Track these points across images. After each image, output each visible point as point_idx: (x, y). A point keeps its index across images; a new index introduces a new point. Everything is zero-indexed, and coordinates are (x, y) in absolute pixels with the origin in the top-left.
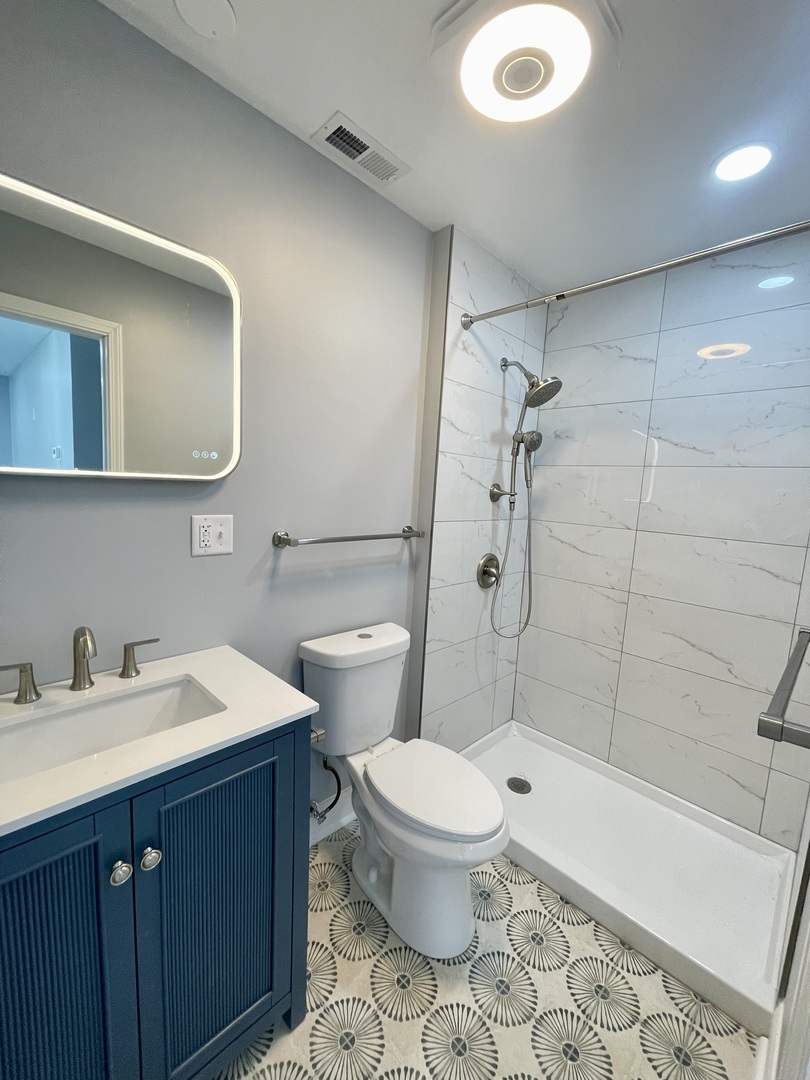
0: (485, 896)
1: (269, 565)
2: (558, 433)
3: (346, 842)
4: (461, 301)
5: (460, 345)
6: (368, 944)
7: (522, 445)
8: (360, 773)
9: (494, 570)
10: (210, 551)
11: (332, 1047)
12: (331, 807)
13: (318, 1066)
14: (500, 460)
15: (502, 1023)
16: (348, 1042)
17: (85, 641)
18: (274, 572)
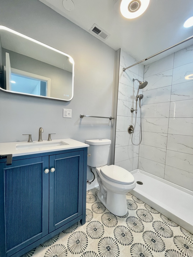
0: (130, 205)
1: (79, 122)
2: (148, 96)
3: (96, 191)
4: (122, 65)
5: (123, 75)
6: (101, 211)
7: (138, 98)
8: (99, 171)
9: (132, 129)
10: (67, 117)
11: (92, 230)
12: (92, 181)
13: (88, 234)
14: (133, 102)
15: (134, 232)
16: (95, 230)
17: (41, 130)
18: (80, 123)
